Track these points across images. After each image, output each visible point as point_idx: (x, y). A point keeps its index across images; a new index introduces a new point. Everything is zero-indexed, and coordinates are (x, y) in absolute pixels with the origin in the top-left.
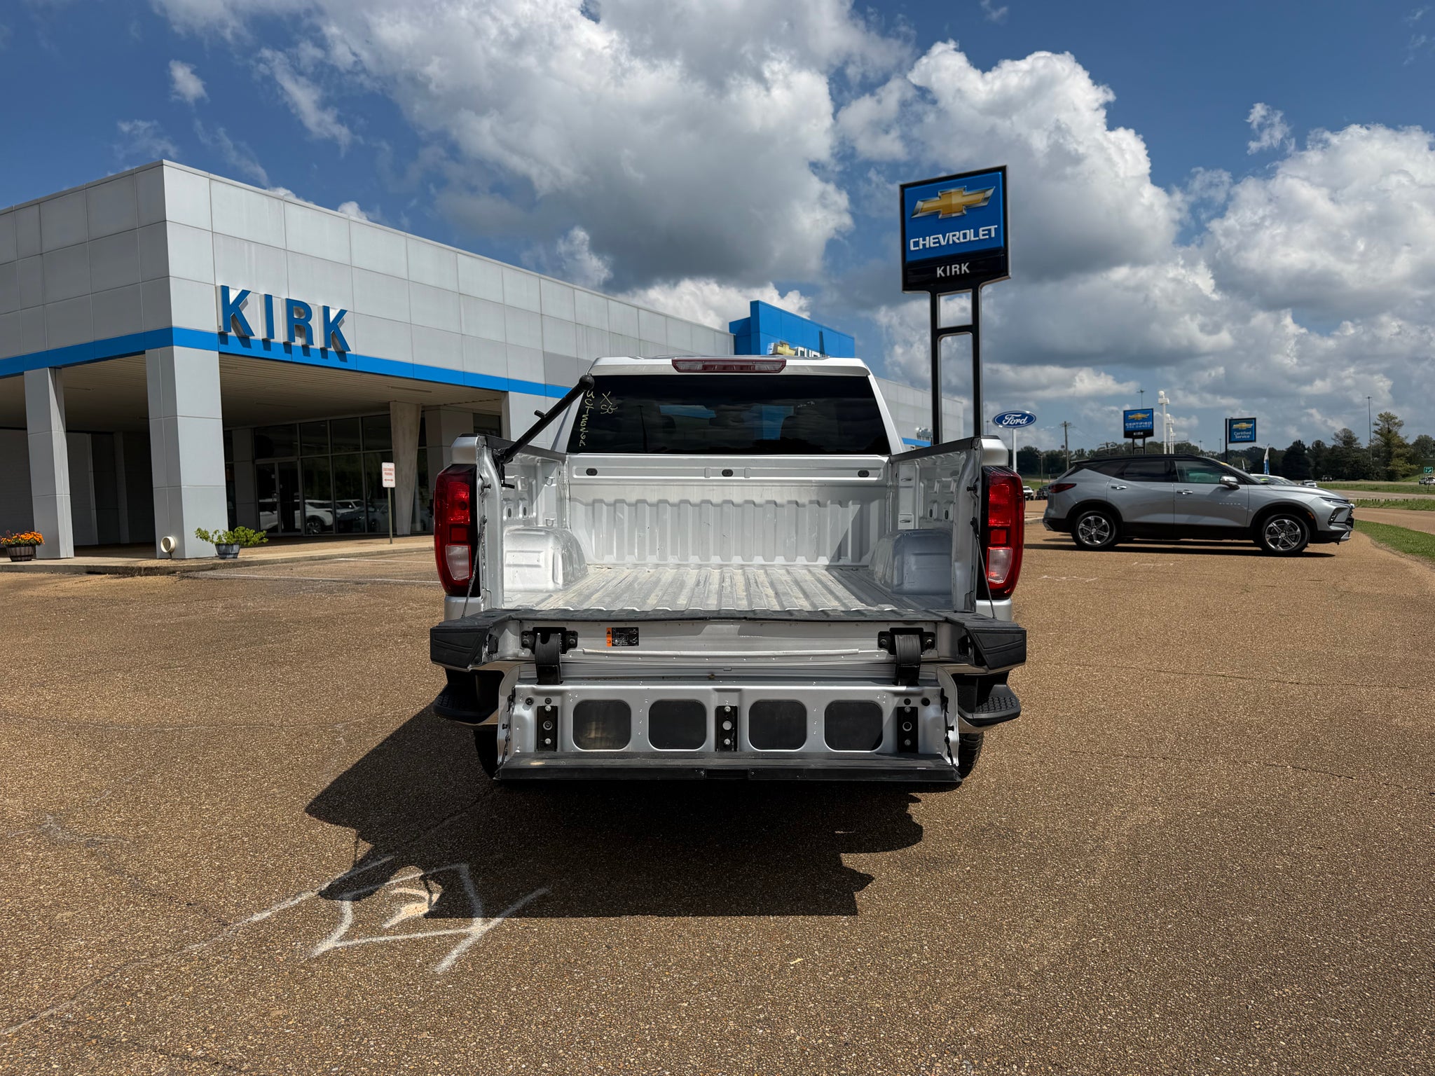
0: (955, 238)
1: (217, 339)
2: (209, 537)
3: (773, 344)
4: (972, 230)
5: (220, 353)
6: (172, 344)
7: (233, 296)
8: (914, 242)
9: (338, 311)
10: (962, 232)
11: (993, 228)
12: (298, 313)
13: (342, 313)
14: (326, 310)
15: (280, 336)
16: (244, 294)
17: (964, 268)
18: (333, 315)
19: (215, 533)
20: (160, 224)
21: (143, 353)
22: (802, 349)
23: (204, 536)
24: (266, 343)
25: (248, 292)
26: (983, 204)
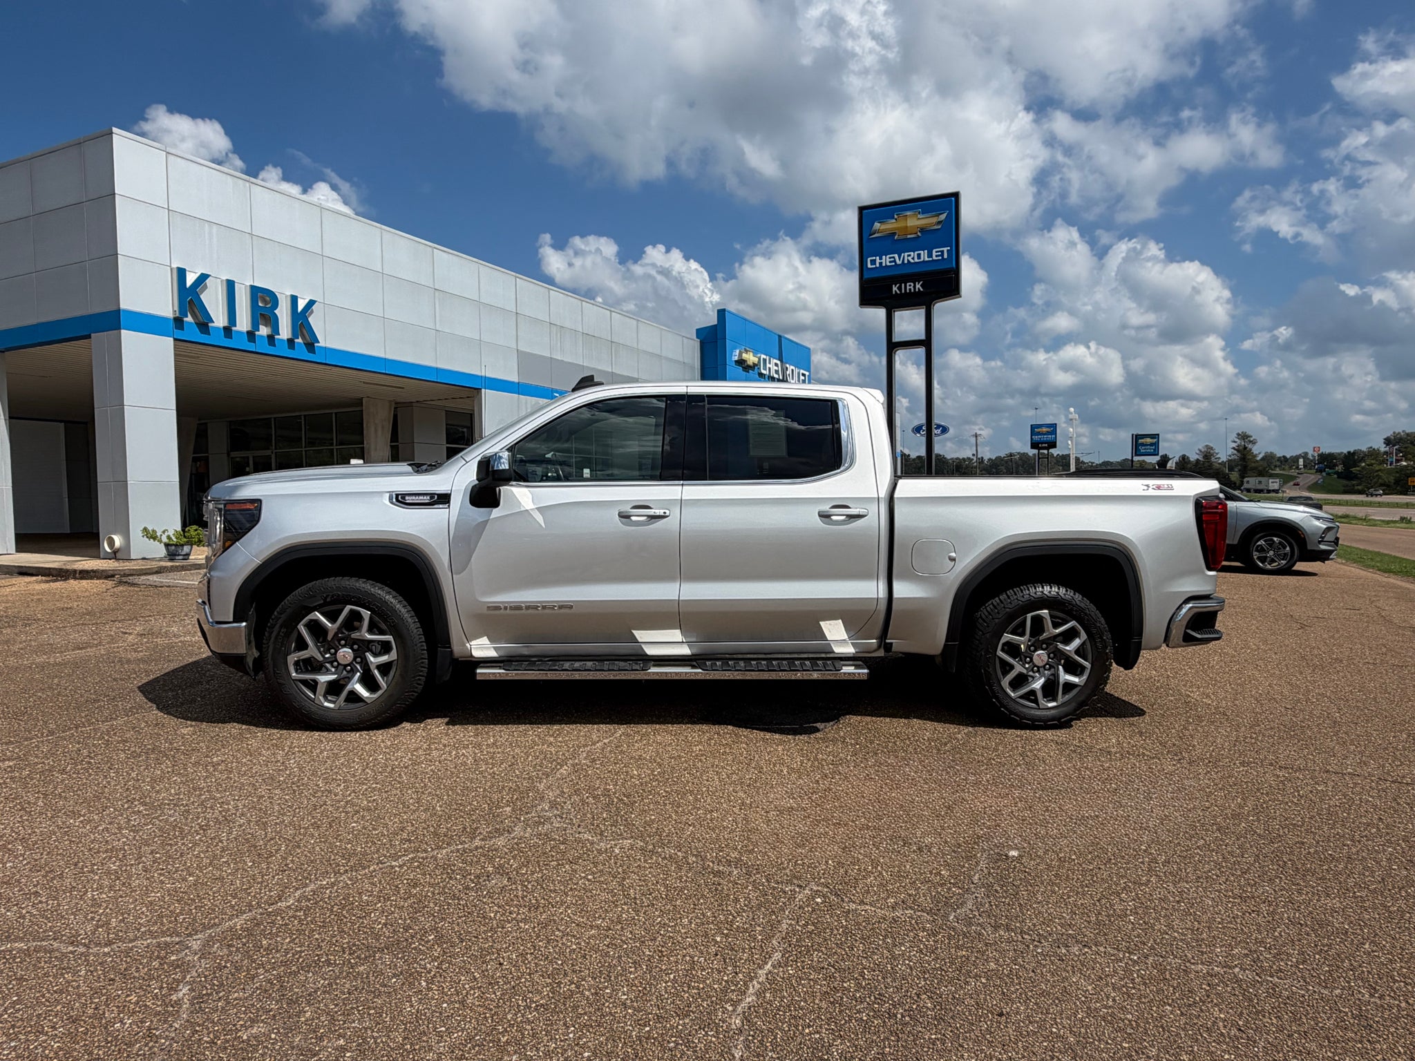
0: (910, 258)
1: (172, 323)
2: (157, 537)
3: (738, 351)
4: (926, 251)
5: (175, 340)
6: (119, 328)
7: (191, 279)
8: (871, 261)
9: (307, 301)
10: (916, 253)
11: (945, 249)
12: (264, 302)
13: (311, 303)
14: (294, 299)
15: (243, 323)
16: (203, 278)
17: (918, 286)
18: (301, 305)
19: (164, 532)
20: (108, 197)
21: (89, 337)
22: (765, 357)
23: (152, 536)
24: (228, 331)
25: (208, 276)
26: (936, 227)
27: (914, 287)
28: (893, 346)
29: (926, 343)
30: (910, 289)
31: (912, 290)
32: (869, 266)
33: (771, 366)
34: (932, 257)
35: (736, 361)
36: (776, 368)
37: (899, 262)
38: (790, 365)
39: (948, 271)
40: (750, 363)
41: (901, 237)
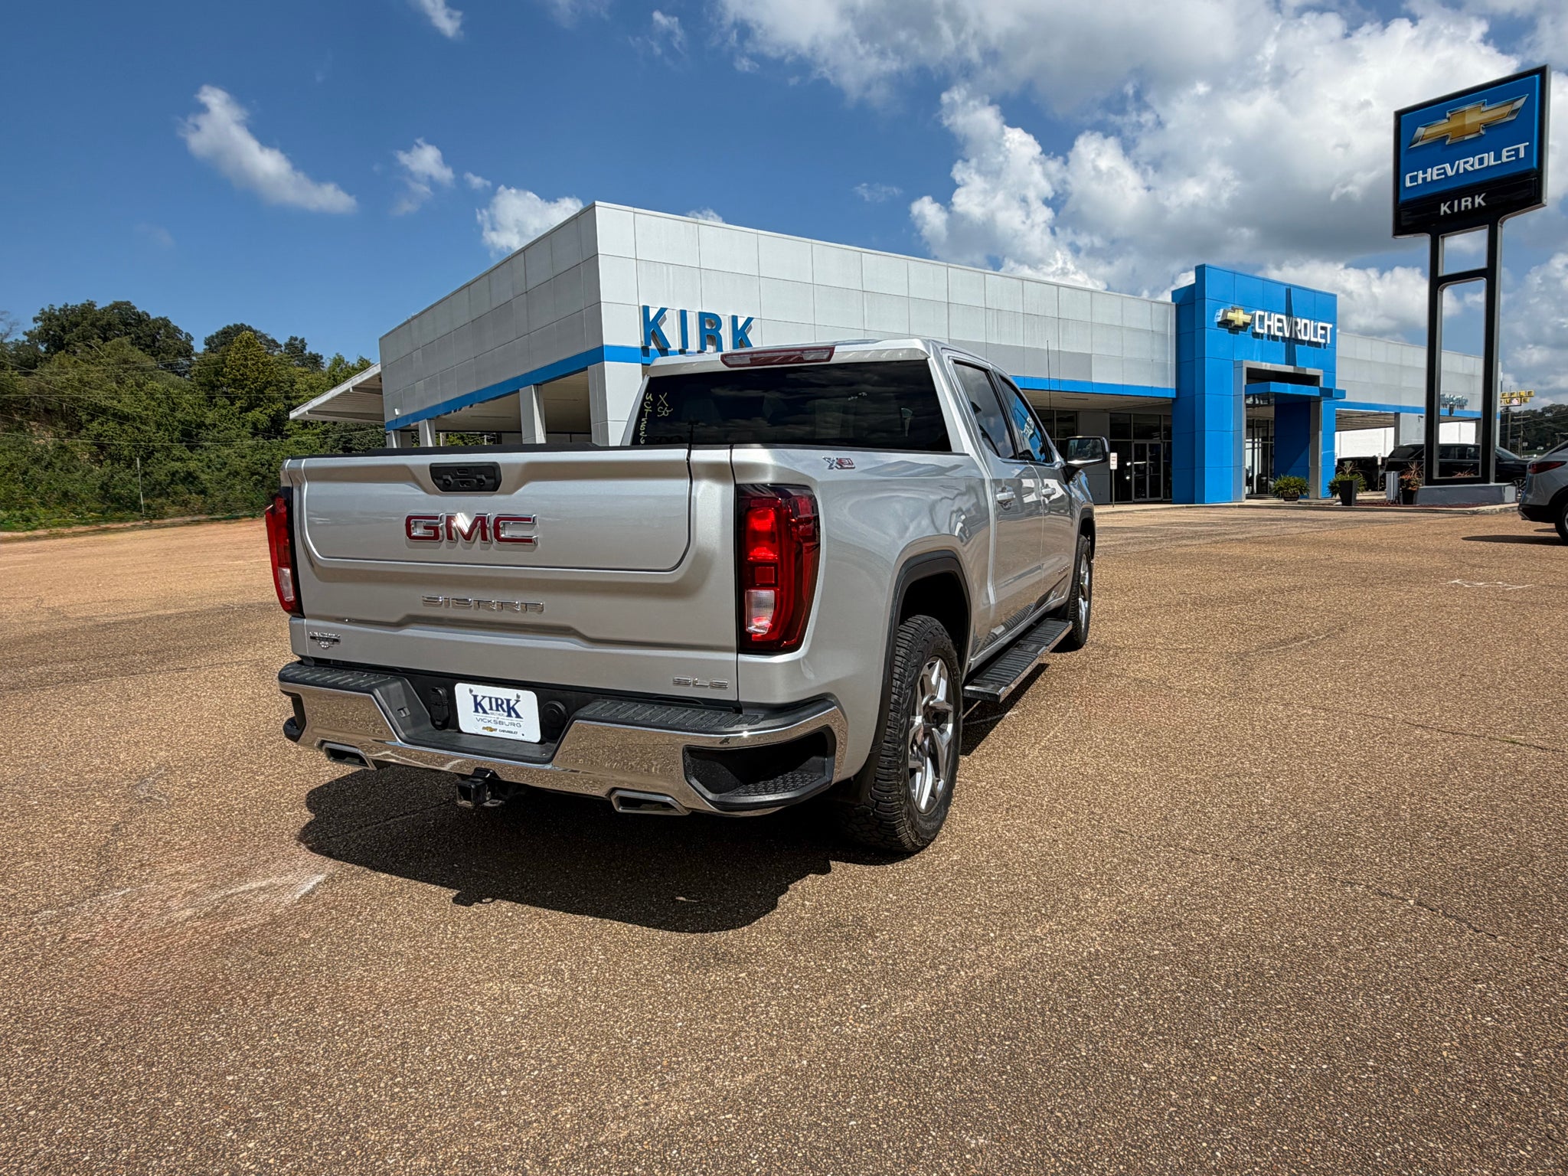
0: (1467, 166)
1: (640, 352)
3: (1222, 311)
4: (1492, 153)
5: (643, 364)
6: (603, 360)
7: (652, 314)
8: (1411, 177)
9: (745, 319)
10: (1477, 157)
11: (1522, 146)
12: (710, 326)
13: (749, 320)
14: (735, 319)
15: (694, 345)
16: (662, 311)
17: (1478, 200)
18: (741, 323)
20: (593, 258)
21: (587, 368)
22: (1262, 313)
25: (665, 309)
26: (1508, 119)
27: (1473, 202)
28: (1437, 283)
29: (1489, 273)
30: (1466, 206)
31: (1470, 207)
32: (1408, 184)
33: (1271, 323)
34: (1500, 159)
35: (1219, 323)
36: (1280, 325)
37: (1450, 173)
38: (1302, 318)
39: (1526, 174)
40: (1240, 323)
41: (1454, 141)
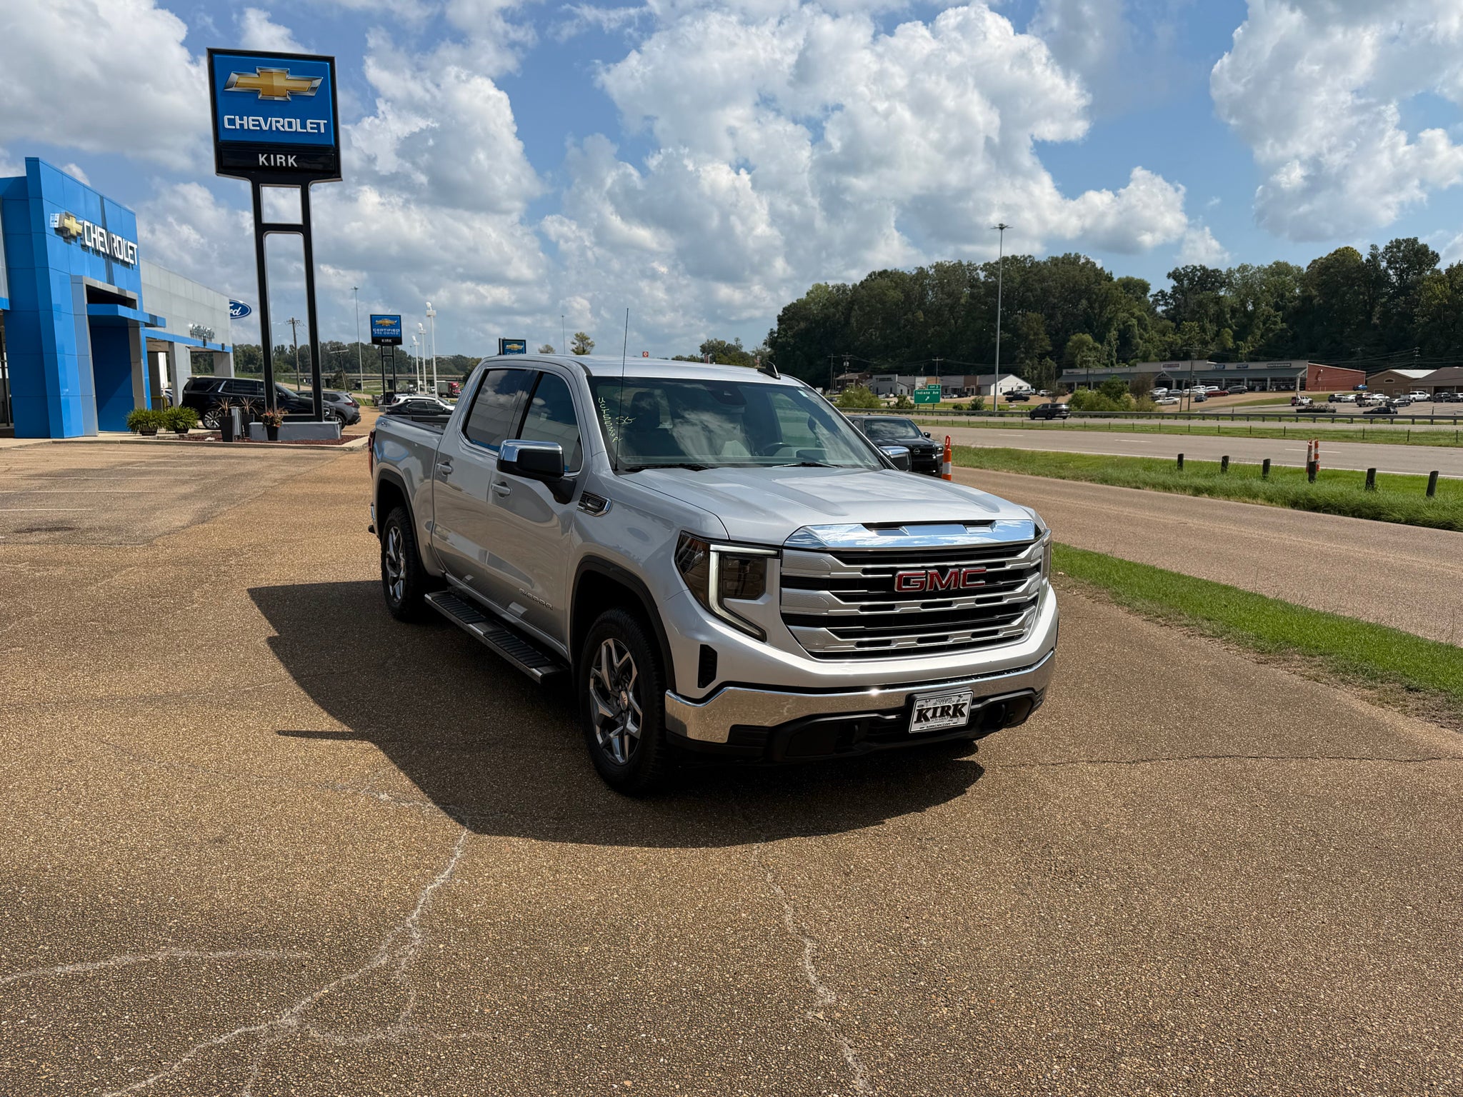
0: (279, 125)
3: (58, 216)
4: (298, 120)
8: (228, 119)
10: (286, 120)
17: (291, 160)
22: (89, 225)
27: (286, 160)
28: (262, 229)
29: (304, 229)
30: (281, 163)
31: (284, 165)
32: (226, 126)
33: (95, 236)
34: (306, 128)
35: (57, 229)
37: (264, 128)
38: (116, 235)
39: (327, 149)
40: (73, 232)
41: (266, 98)
